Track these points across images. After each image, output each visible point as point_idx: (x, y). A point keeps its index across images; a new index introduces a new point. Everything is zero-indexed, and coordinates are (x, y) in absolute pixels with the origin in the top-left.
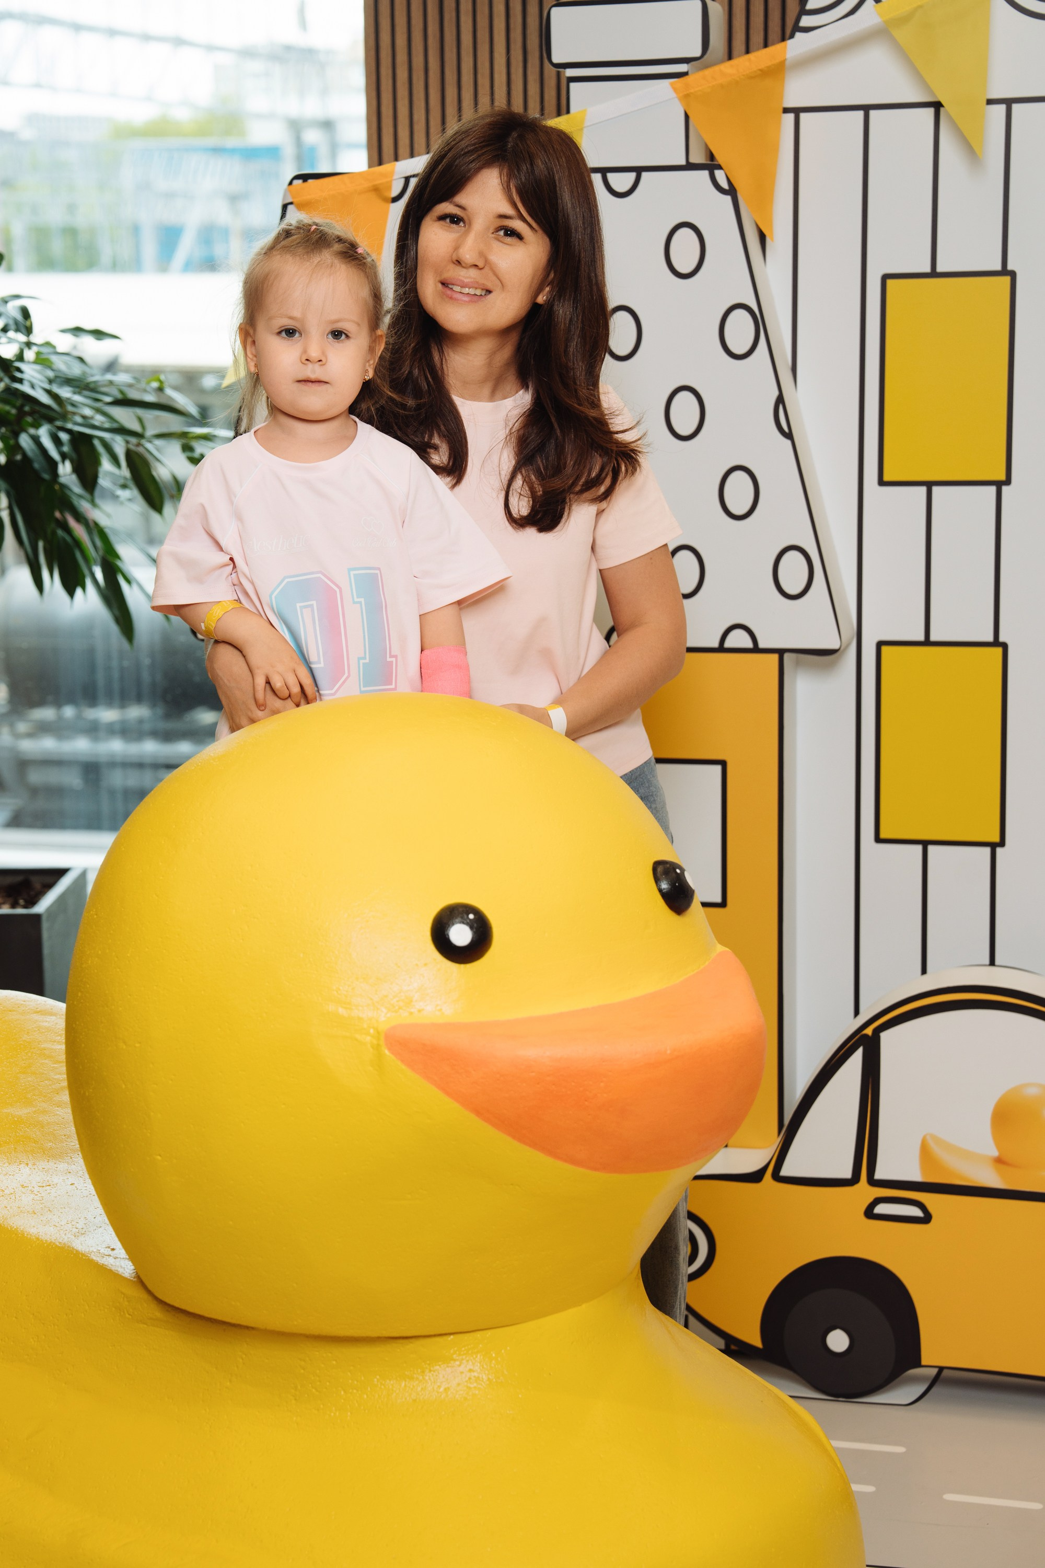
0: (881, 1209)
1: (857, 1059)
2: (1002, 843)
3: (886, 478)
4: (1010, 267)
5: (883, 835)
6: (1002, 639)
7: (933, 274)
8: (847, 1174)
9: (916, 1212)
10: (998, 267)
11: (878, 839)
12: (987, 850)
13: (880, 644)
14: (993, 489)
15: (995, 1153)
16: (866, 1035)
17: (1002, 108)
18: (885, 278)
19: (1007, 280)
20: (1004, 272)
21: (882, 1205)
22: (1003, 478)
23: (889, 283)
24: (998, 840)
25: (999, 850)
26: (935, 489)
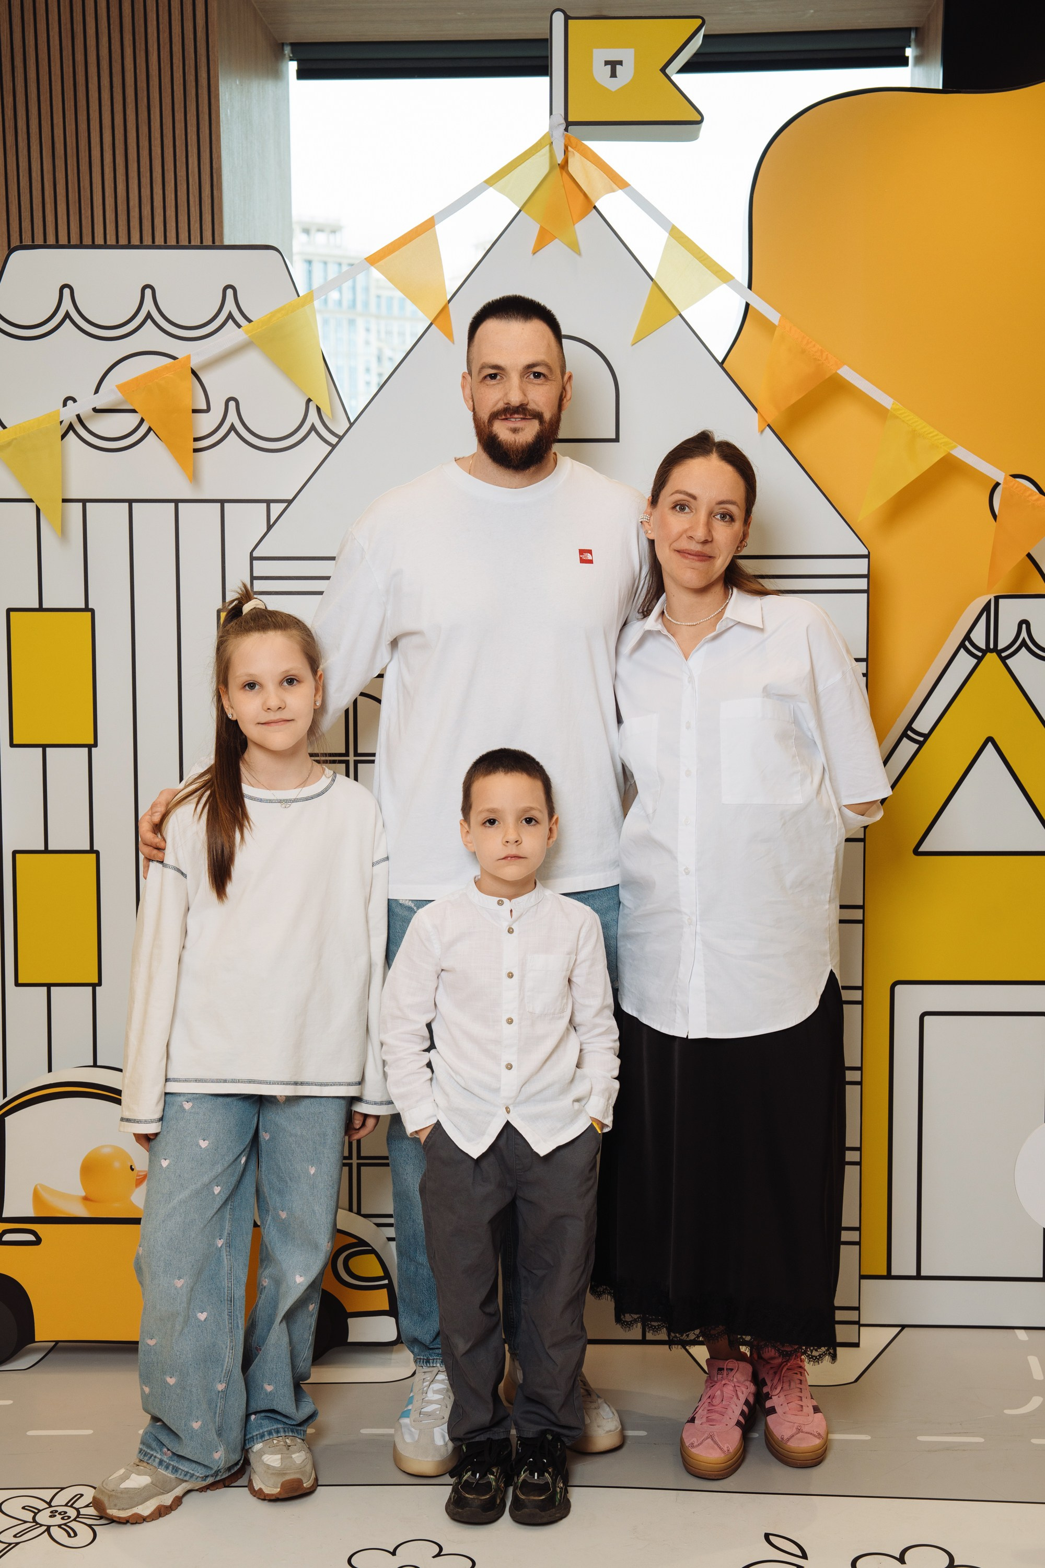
0: (7, 1237)
2: (100, 984)
3: (15, 742)
4: (90, 607)
5: (20, 981)
6: (95, 849)
7: (41, 609)
9: (31, 1238)
10: (83, 606)
11: (17, 984)
12: (90, 988)
13: (15, 853)
14: (86, 749)
15: (83, 1194)
17: (81, 504)
18: (9, 610)
19: (89, 614)
20: (87, 609)
21: (7, 1235)
22: (92, 742)
23: (12, 614)
24: (97, 982)
25: (98, 988)
26: (48, 749)
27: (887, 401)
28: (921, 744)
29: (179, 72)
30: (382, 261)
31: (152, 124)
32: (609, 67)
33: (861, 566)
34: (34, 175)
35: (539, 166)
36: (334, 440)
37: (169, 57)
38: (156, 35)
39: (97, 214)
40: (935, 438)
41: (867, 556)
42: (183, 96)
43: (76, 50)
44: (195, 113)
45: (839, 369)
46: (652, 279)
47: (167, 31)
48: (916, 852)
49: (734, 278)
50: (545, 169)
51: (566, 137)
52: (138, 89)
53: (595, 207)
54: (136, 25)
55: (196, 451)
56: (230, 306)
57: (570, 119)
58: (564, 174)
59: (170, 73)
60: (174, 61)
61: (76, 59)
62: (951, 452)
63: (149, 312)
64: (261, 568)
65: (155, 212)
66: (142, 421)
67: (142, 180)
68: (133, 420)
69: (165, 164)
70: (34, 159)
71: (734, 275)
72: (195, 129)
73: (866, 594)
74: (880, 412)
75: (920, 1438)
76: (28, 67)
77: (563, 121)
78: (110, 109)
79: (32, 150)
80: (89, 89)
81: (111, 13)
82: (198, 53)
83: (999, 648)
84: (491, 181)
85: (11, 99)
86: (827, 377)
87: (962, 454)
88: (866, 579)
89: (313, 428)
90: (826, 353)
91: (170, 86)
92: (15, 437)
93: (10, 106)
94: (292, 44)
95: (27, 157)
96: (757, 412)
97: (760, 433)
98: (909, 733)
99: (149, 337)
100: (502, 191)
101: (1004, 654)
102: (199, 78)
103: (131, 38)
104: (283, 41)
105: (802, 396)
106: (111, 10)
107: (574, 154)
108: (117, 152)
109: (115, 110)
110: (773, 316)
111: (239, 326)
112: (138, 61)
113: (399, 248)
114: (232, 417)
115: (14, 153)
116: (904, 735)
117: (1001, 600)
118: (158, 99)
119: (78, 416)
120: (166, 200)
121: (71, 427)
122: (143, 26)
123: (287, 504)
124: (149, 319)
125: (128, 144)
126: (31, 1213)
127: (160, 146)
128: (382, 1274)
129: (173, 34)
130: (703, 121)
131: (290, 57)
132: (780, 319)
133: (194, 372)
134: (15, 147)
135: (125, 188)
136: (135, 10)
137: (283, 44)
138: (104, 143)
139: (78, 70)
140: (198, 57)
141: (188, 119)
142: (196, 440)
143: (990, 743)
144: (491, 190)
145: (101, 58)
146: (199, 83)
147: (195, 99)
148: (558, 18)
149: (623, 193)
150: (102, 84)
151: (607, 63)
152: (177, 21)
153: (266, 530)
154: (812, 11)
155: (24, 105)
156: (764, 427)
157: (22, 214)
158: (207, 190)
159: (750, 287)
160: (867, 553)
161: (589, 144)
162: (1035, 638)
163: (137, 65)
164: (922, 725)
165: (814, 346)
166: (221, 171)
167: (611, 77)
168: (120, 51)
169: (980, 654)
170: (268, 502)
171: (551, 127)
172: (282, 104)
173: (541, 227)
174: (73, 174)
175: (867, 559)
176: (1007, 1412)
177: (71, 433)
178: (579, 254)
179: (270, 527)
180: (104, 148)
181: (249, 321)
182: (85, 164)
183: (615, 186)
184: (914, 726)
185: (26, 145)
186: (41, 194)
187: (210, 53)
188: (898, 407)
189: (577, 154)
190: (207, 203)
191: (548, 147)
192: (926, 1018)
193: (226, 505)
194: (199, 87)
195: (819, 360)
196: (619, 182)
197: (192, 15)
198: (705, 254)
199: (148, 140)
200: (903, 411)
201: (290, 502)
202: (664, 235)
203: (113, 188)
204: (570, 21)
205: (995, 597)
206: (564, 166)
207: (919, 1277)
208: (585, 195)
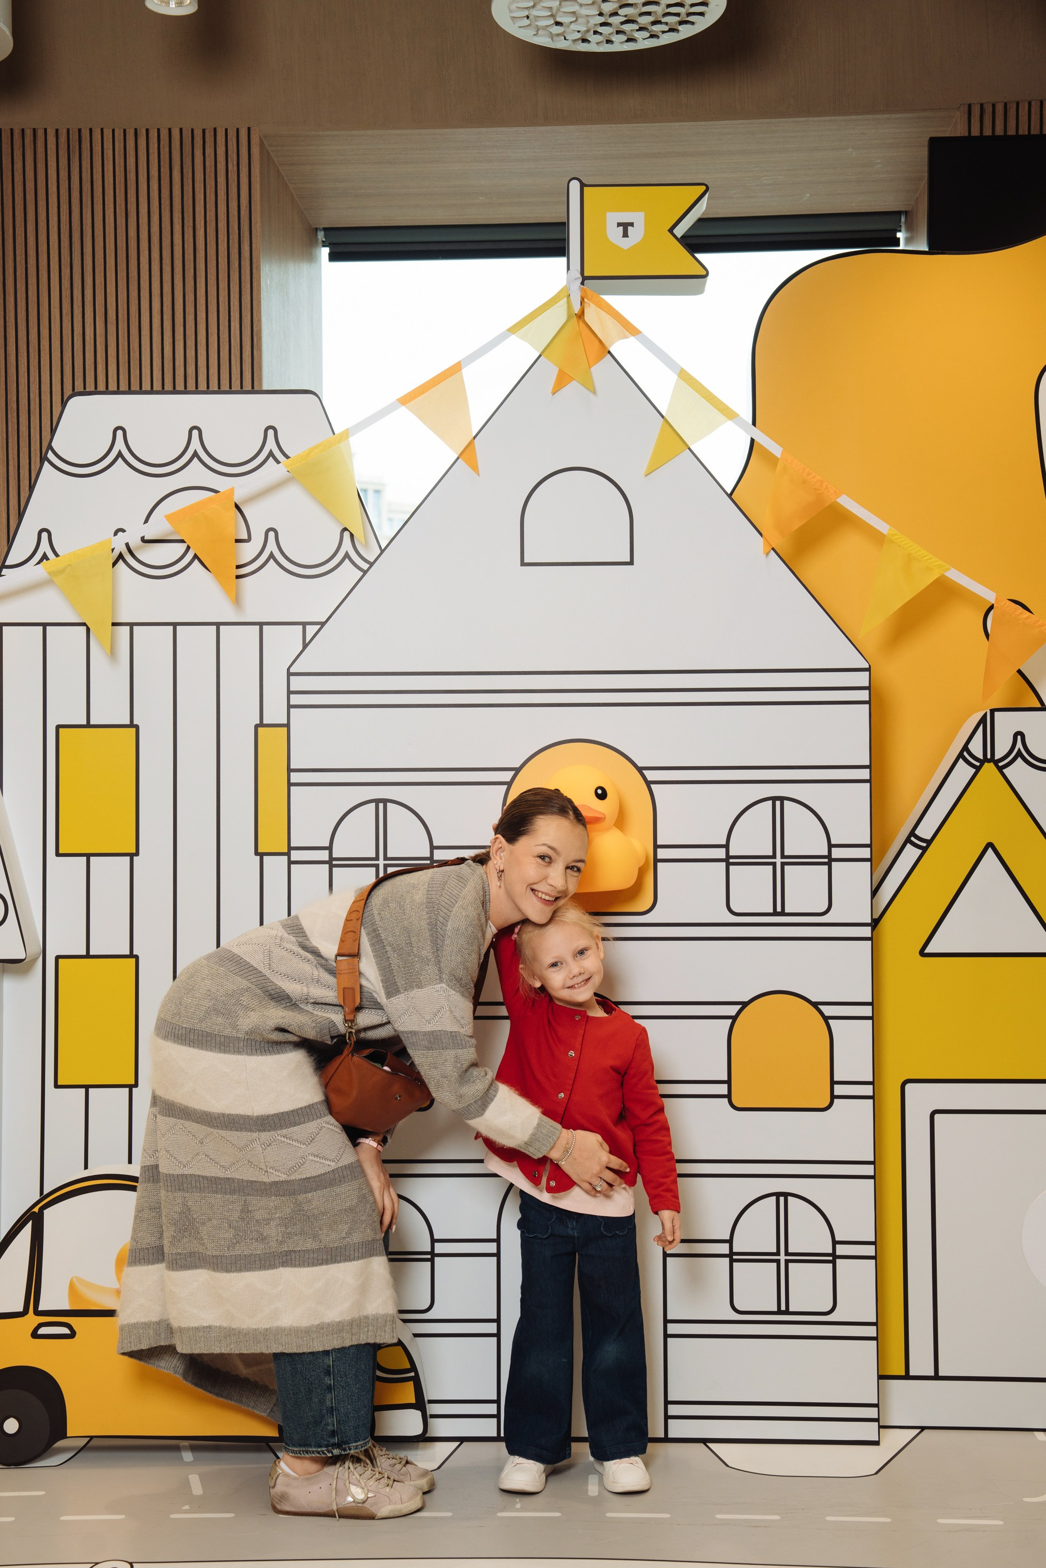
0: (43, 1331)
1: (28, 1229)
2: (136, 1085)
3: (61, 852)
4: (134, 723)
5: (59, 1083)
6: (135, 953)
7: (88, 725)
8: (20, 1309)
9: (66, 1331)
10: (128, 723)
11: (56, 1086)
12: (127, 1090)
13: (57, 958)
14: (128, 858)
15: (117, 1286)
16: (35, 1212)
17: (128, 627)
18: (58, 727)
19: (134, 729)
20: (132, 725)
21: (42, 1328)
22: (134, 851)
23: (61, 730)
24: (134, 1083)
25: (134, 1090)
26: (92, 858)
27: (883, 527)
28: (924, 850)
29: (224, 246)
30: (412, 402)
31: (198, 292)
32: (621, 228)
33: (862, 679)
34: (87, 338)
35: (558, 316)
36: (365, 566)
37: (215, 233)
38: (203, 213)
39: (145, 373)
40: (931, 561)
41: (868, 670)
42: (227, 268)
43: (129, 227)
44: (238, 282)
45: (838, 497)
46: (663, 417)
47: (214, 209)
48: (922, 953)
49: (738, 415)
50: (564, 318)
51: (583, 289)
52: (186, 261)
53: (609, 352)
54: (185, 204)
55: (238, 577)
56: (271, 444)
57: (586, 274)
58: (581, 322)
59: (215, 247)
60: (219, 236)
61: (129, 236)
62: (945, 574)
63: (195, 450)
64: (298, 683)
65: (198, 370)
66: (188, 548)
67: (187, 342)
68: (181, 548)
69: (209, 328)
70: (88, 325)
71: (739, 413)
72: (238, 296)
73: (868, 705)
74: (877, 538)
75: (940, 1521)
76: (84, 242)
77: (579, 276)
78: (159, 278)
79: (86, 317)
80: (141, 261)
81: (162, 194)
82: (241, 229)
83: (996, 758)
84: (514, 330)
85: (69, 270)
86: (827, 505)
87: (955, 575)
88: (868, 691)
89: (347, 556)
90: (826, 483)
91: (215, 259)
92: (69, 563)
93: (67, 279)
94: (325, 229)
95: (81, 322)
96: (762, 537)
97: (765, 555)
98: (913, 839)
99: (196, 474)
100: (523, 338)
101: (1000, 764)
102: (242, 251)
103: (181, 216)
104: (316, 227)
105: (805, 522)
106: (162, 192)
107: (589, 305)
108: (165, 317)
109: (164, 281)
110: (776, 450)
111: (278, 462)
112: (186, 237)
113: (429, 389)
114: (272, 547)
115: (70, 319)
116: (908, 841)
117: (996, 713)
118: (204, 270)
119: (127, 545)
120: (210, 359)
121: (121, 556)
122: (192, 205)
123: (320, 626)
124: (195, 458)
125: (175, 310)
126: (66, 1307)
127: (205, 312)
128: (408, 1366)
129: (219, 212)
130: (708, 276)
131: (323, 241)
132: (782, 453)
133: (237, 506)
134: (70, 313)
135: (172, 350)
136: (185, 191)
137: (316, 229)
138: (153, 309)
139: (131, 244)
140: (241, 232)
141: (231, 287)
142: (238, 567)
143: (990, 850)
144: (513, 339)
145: (152, 234)
146: (242, 255)
147: (238, 269)
148: (575, 186)
149: (636, 340)
150: (152, 257)
151: (619, 225)
152: (223, 201)
153: (301, 648)
154: (808, 195)
155: (80, 276)
156: (769, 550)
157: (76, 374)
158: (248, 350)
159: (754, 424)
160: (868, 667)
161: (603, 297)
162: (1030, 749)
163: (185, 240)
164: (925, 831)
165: (814, 477)
166: (261, 333)
167: (623, 237)
168: (170, 228)
169: (978, 764)
170: (304, 624)
171: (568, 282)
172: (315, 283)
173: (560, 370)
174: (124, 338)
175: (868, 672)
176: (1026, 1499)
177: (121, 562)
178: (594, 392)
179: (305, 645)
180: (153, 314)
181: (287, 457)
182: (135, 328)
183: (627, 333)
184: (917, 832)
185: (81, 312)
186: (93, 356)
187: (253, 229)
188: (894, 533)
189: (592, 306)
190: (247, 362)
191: (566, 299)
192: (937, 1116)
193: (264, 627)
194: (242, 259)
195: (819, 490)
196: (632, 330)
197: (236, 195)
198: (712, 394)
199: (194, 306)
200: (899, 536)
201: (323, 624)
202: (674, 377)
203: (160, 350)
204: (585, 188)
205: (990, 710)
206: (581, 315)
207: (936, 1377)
208: (600, 341)
